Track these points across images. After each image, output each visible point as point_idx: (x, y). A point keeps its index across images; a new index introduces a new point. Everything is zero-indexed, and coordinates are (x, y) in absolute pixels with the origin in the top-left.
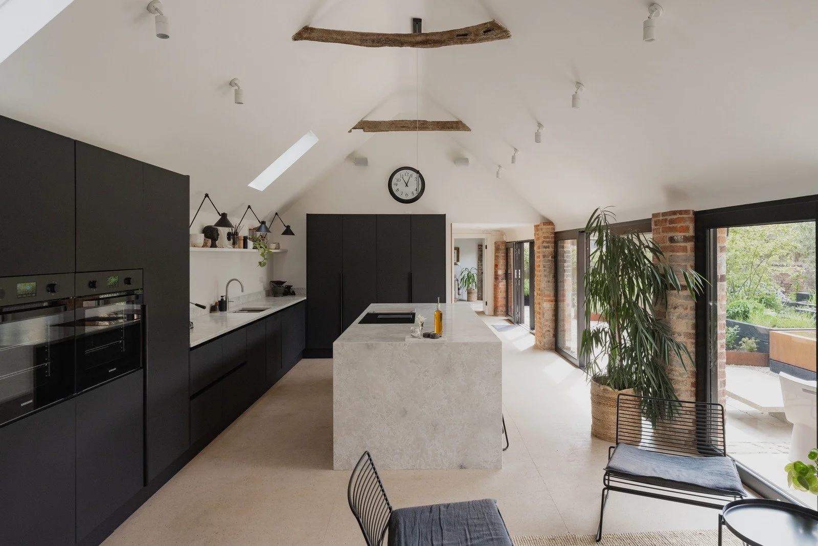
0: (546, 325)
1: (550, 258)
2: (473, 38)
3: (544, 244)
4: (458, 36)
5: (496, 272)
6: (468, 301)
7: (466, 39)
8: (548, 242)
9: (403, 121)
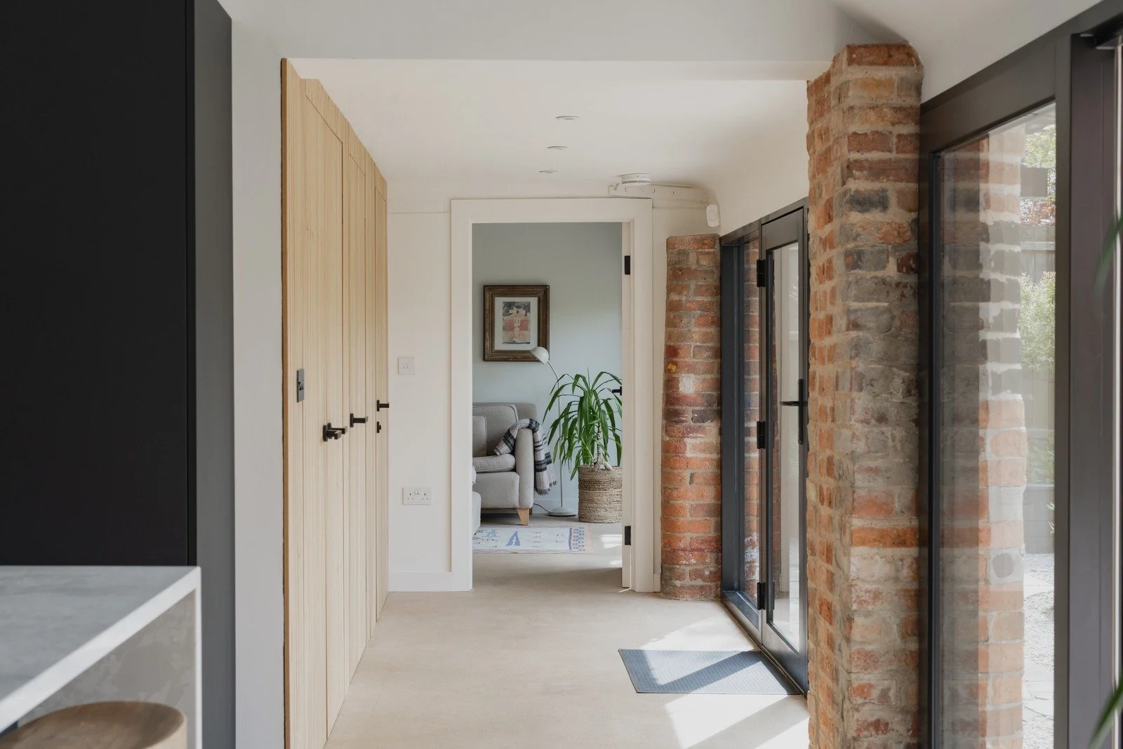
0: (864, 691)
3: (853, 185)
5: (670, 383)
6: (582, 518)
8: (877, 170)
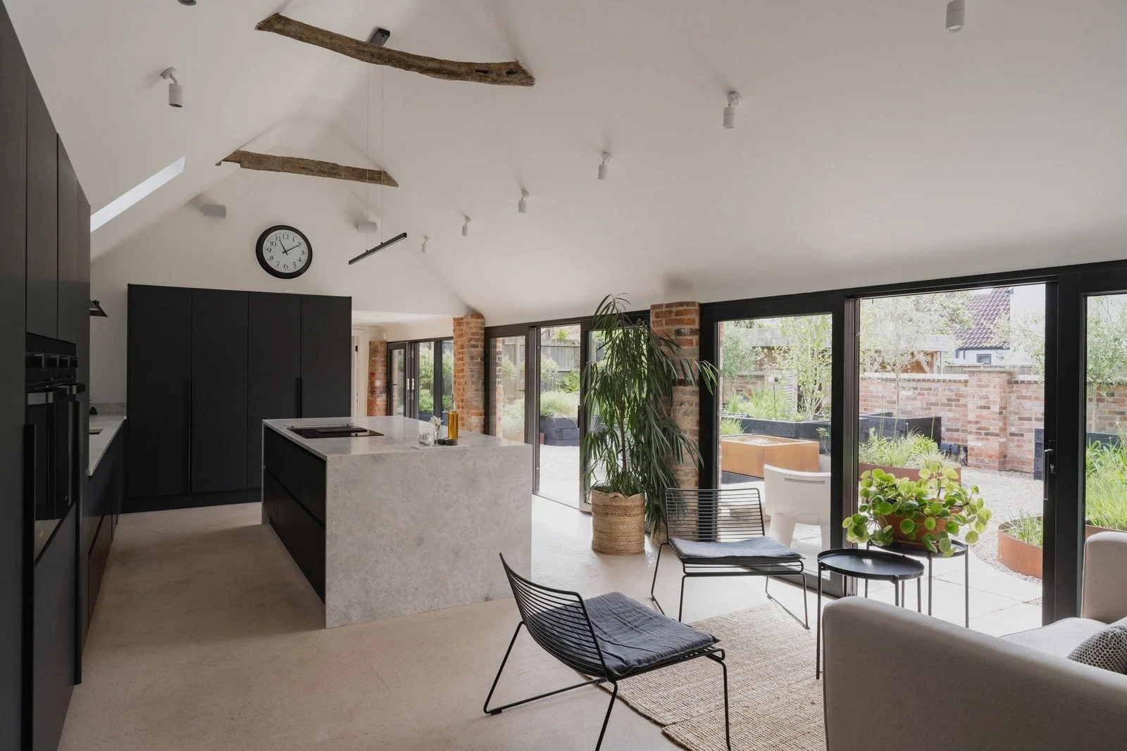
1: (479, 360)
2: (495, 77)
3: (470, 343)
4: (477, 71)
5: (371, 383)
7: (488, 77)
8: (476, 340)
9: (303, 159)
